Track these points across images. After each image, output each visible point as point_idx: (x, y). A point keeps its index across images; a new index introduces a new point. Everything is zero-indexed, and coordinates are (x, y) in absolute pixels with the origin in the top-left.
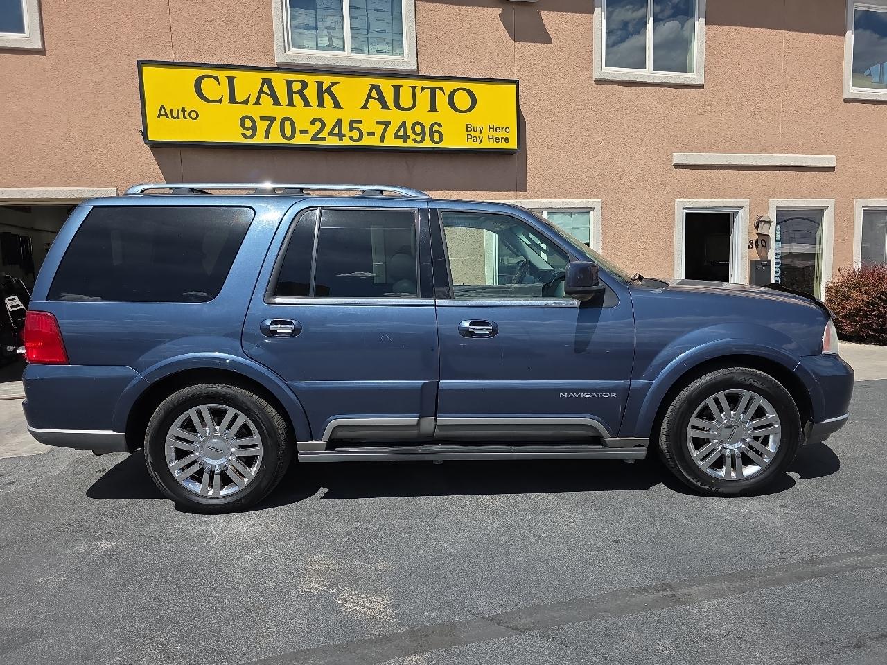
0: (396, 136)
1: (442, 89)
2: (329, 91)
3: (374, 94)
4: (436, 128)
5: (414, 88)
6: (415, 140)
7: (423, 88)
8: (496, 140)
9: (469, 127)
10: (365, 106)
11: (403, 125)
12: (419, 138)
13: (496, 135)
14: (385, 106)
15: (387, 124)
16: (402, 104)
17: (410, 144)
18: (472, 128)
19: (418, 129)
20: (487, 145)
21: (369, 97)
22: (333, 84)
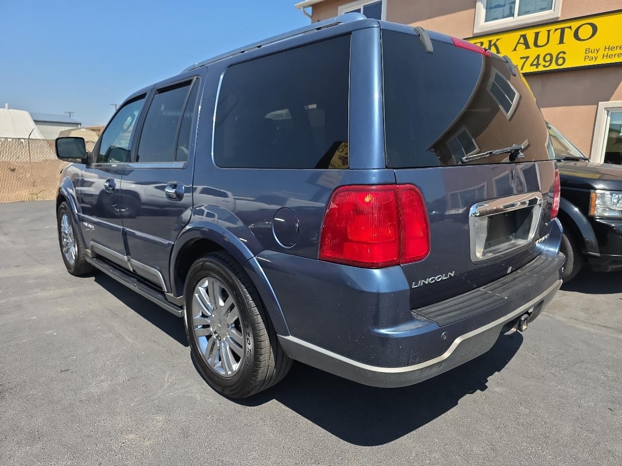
0: (532, 65)
1: (570, 28)
2: (495, 45)
3: (522, 41)
4: (561, 55)
5: (549, 31)
6: (544, 66)
7: (556, 30)
8: (610, 56)
9: (587, 51)
10: (515, 50)
11: (538, 57)
12: (547, 64)
13: (610, 52)
14: (527, 47)
15: (527, 58)
16: (539, 43)
17: (541, 68)
18: (590, 51)
19: (548, 58)
20: (600, 61)
21: (518, 43)
22: (498, 40)
